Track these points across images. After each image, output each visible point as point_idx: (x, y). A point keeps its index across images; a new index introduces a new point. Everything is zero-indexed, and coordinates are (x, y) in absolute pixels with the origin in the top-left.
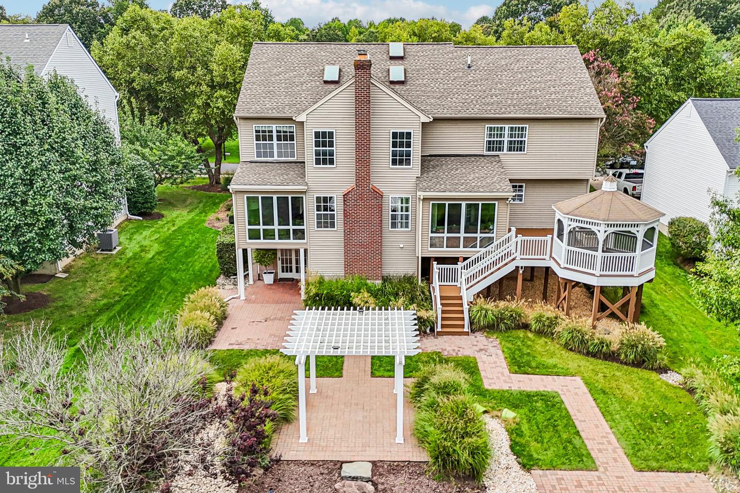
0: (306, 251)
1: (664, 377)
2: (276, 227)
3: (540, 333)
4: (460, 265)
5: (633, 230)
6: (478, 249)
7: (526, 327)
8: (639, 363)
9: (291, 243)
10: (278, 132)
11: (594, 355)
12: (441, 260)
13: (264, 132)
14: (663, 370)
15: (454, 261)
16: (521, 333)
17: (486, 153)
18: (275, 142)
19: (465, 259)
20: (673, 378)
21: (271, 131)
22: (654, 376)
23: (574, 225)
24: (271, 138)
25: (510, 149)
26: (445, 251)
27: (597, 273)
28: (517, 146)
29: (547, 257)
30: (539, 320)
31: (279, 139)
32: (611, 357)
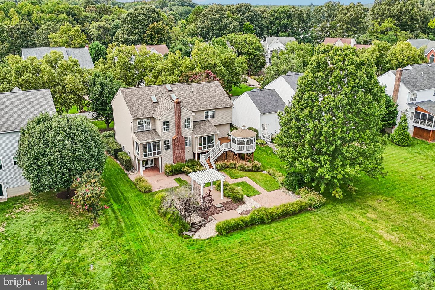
0: (161, 157)
1: (263, 172)
2: (152, 152)
3: (232, 168)
4: (207, 154)
5: (252, 139)
6: (211, 148)
7: (228, 167)
8: (257, 171)
9: (157, 156)
10: (145, 121)
11: (247, 171)
12: (202, 153)
13: (141, 122)
14: (262, 171)
15: (205, 153)
16: (227, 169)
17: (205, 119)
18: (144, 125)
19: (208, 152)
20: (265, 172)
21: (143, 122)
22: (261, 173)
23: (238, 139)
24: (143, 124)
25: (211, 117)
26: (203, 150)
27: (245, 150)
28: (213, 116)
29: (230, 148)
30: (231, 164)
31: (145, 123)
32: (251, 170)
